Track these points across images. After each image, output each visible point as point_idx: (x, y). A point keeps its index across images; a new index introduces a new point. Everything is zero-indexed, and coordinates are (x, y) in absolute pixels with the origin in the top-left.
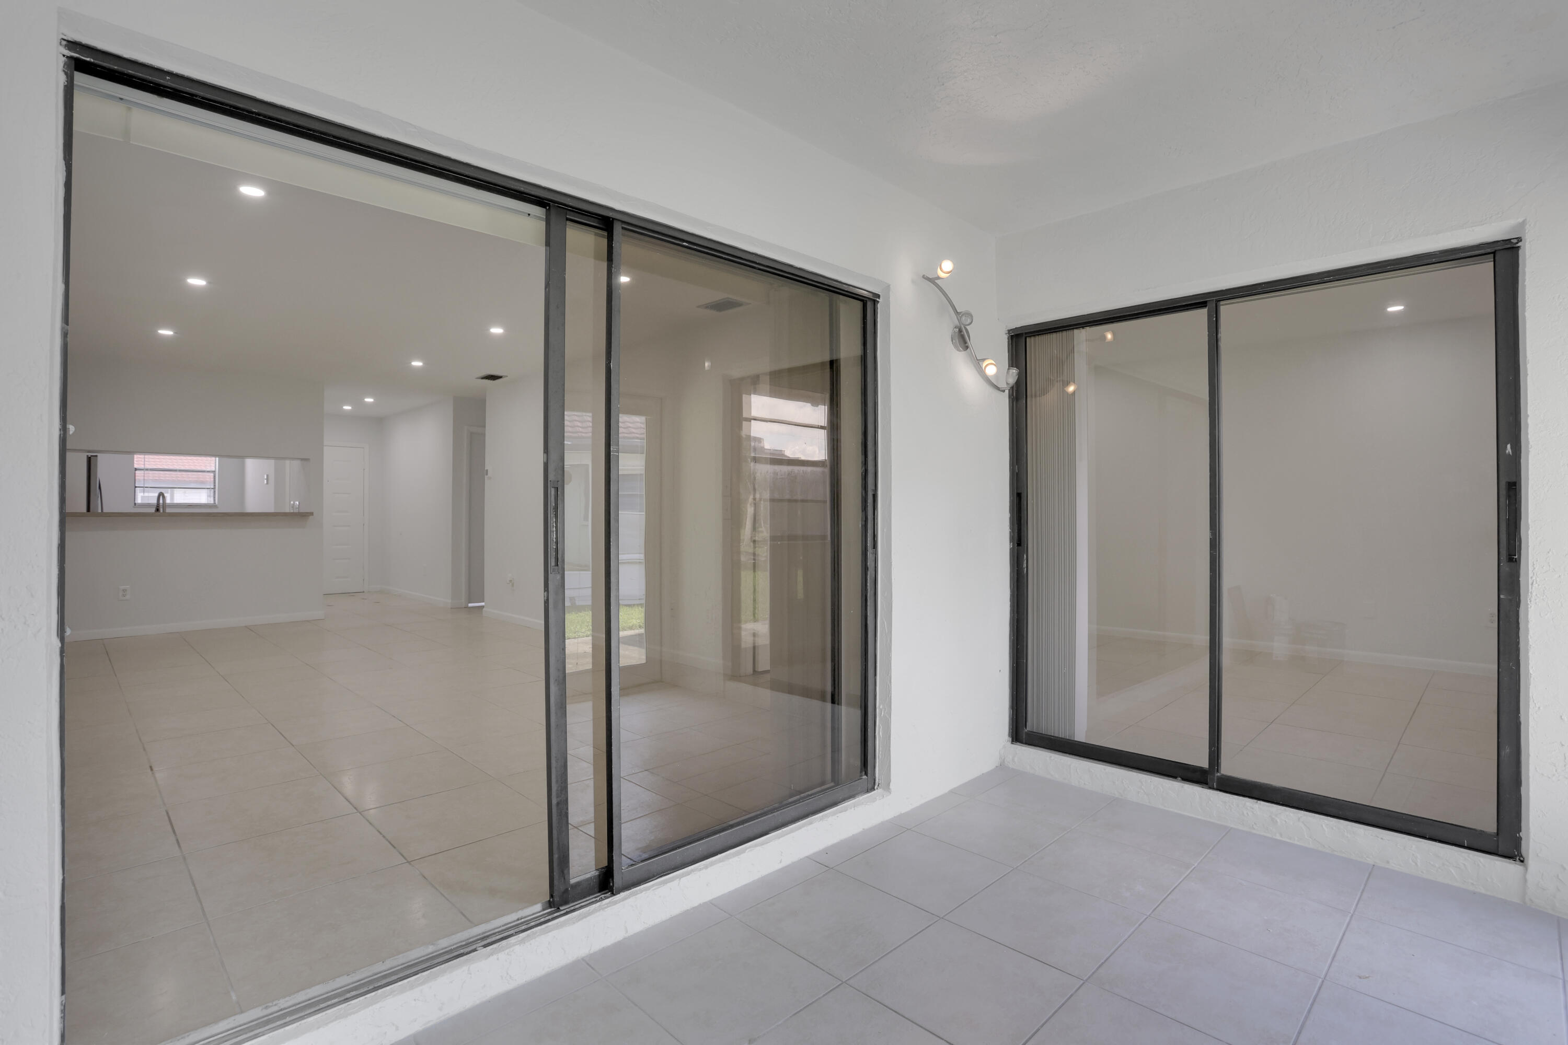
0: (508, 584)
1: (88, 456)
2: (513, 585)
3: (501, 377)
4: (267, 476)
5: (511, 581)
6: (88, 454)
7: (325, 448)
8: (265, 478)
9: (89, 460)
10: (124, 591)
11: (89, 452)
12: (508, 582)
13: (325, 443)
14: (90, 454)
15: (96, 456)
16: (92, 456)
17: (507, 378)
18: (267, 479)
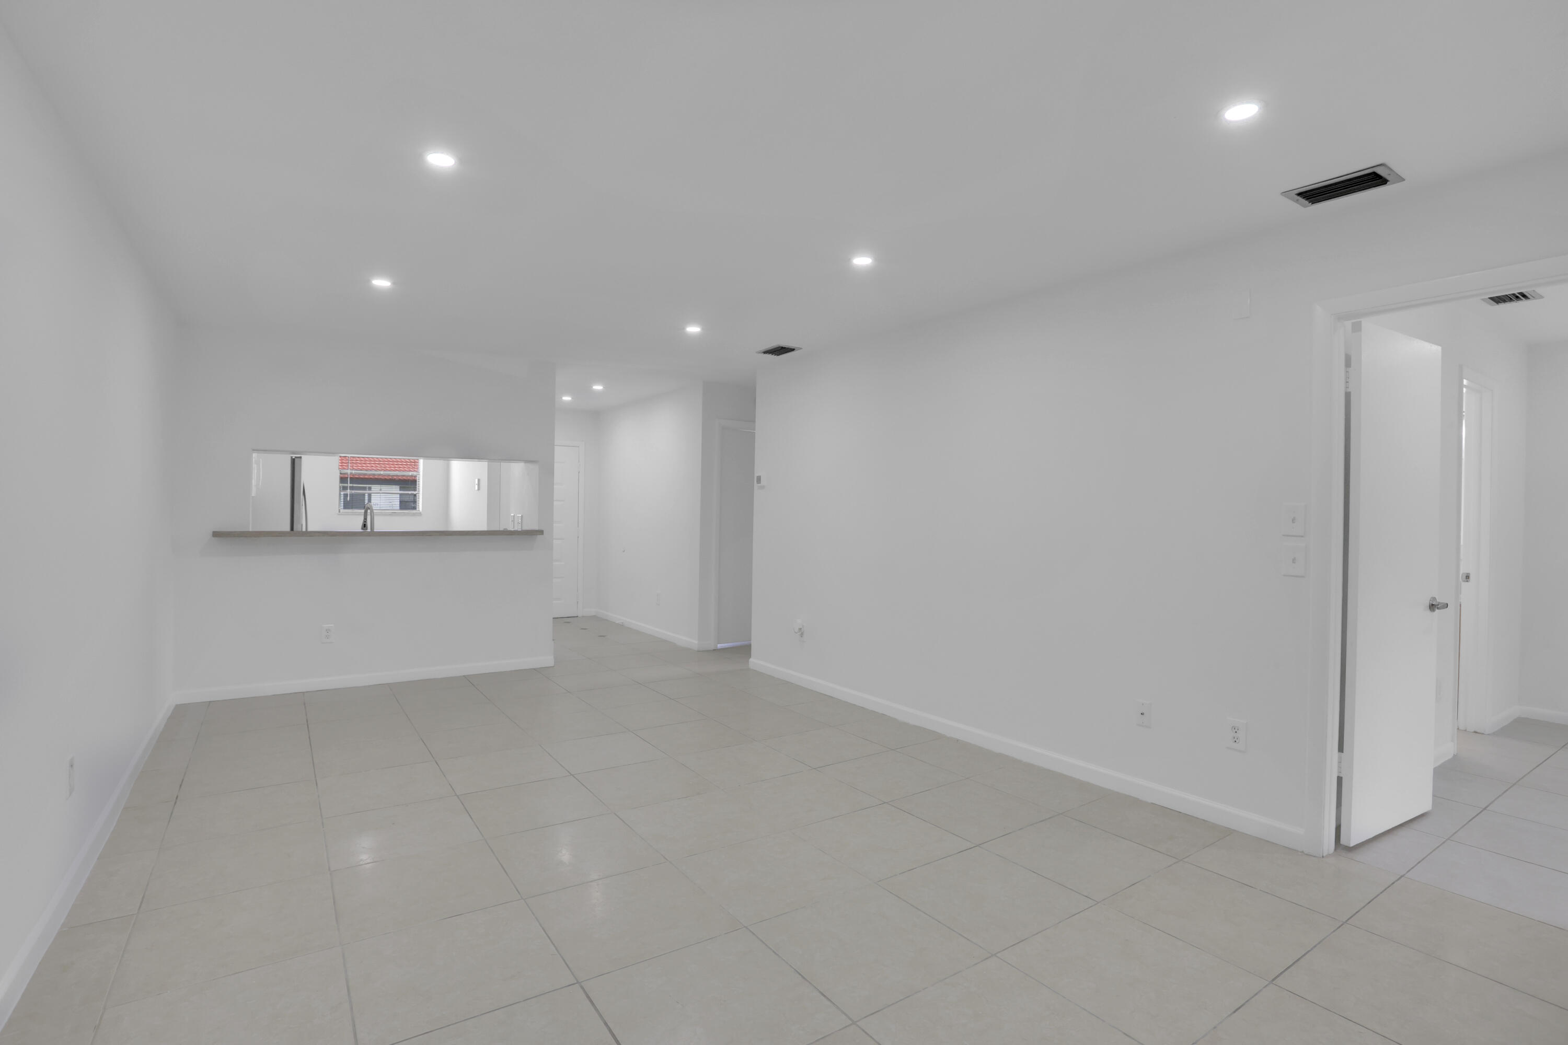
0: (796, 633)
1: (292, 457)
2: (802, 635)
3: (793, 350)
4: (479, 480)
5: (800, 629)
6: (292, 455)
7: (556, 448)
8: (477, 482)
9: (293, 461)
10: (328, 631)
11: (294, 453)
12: (797, 630)
13: (556, 442)
14: (294, 456)
15: (301, 457)
16: (296, 457)
17: (801, 350)
18: (479, 485)
